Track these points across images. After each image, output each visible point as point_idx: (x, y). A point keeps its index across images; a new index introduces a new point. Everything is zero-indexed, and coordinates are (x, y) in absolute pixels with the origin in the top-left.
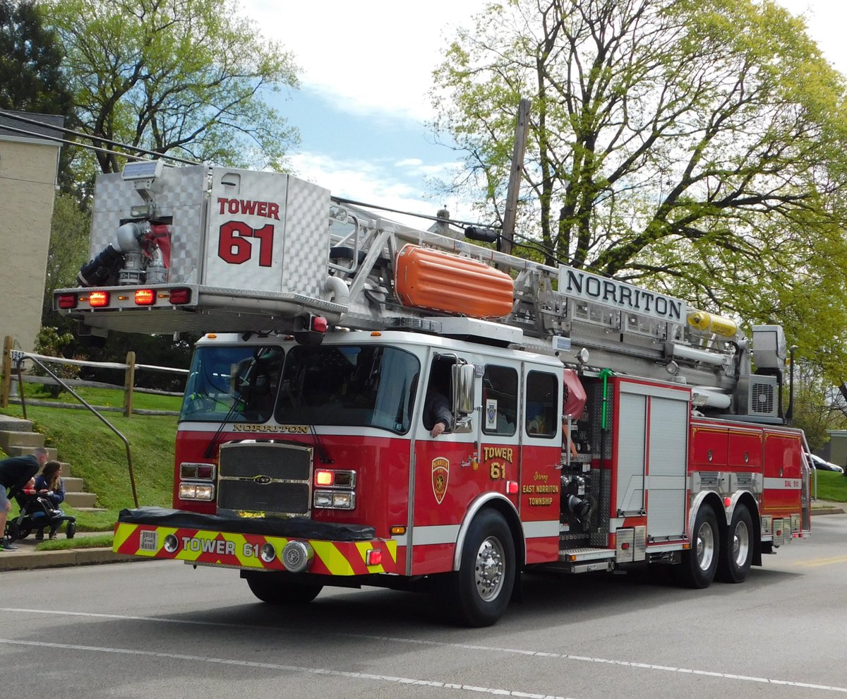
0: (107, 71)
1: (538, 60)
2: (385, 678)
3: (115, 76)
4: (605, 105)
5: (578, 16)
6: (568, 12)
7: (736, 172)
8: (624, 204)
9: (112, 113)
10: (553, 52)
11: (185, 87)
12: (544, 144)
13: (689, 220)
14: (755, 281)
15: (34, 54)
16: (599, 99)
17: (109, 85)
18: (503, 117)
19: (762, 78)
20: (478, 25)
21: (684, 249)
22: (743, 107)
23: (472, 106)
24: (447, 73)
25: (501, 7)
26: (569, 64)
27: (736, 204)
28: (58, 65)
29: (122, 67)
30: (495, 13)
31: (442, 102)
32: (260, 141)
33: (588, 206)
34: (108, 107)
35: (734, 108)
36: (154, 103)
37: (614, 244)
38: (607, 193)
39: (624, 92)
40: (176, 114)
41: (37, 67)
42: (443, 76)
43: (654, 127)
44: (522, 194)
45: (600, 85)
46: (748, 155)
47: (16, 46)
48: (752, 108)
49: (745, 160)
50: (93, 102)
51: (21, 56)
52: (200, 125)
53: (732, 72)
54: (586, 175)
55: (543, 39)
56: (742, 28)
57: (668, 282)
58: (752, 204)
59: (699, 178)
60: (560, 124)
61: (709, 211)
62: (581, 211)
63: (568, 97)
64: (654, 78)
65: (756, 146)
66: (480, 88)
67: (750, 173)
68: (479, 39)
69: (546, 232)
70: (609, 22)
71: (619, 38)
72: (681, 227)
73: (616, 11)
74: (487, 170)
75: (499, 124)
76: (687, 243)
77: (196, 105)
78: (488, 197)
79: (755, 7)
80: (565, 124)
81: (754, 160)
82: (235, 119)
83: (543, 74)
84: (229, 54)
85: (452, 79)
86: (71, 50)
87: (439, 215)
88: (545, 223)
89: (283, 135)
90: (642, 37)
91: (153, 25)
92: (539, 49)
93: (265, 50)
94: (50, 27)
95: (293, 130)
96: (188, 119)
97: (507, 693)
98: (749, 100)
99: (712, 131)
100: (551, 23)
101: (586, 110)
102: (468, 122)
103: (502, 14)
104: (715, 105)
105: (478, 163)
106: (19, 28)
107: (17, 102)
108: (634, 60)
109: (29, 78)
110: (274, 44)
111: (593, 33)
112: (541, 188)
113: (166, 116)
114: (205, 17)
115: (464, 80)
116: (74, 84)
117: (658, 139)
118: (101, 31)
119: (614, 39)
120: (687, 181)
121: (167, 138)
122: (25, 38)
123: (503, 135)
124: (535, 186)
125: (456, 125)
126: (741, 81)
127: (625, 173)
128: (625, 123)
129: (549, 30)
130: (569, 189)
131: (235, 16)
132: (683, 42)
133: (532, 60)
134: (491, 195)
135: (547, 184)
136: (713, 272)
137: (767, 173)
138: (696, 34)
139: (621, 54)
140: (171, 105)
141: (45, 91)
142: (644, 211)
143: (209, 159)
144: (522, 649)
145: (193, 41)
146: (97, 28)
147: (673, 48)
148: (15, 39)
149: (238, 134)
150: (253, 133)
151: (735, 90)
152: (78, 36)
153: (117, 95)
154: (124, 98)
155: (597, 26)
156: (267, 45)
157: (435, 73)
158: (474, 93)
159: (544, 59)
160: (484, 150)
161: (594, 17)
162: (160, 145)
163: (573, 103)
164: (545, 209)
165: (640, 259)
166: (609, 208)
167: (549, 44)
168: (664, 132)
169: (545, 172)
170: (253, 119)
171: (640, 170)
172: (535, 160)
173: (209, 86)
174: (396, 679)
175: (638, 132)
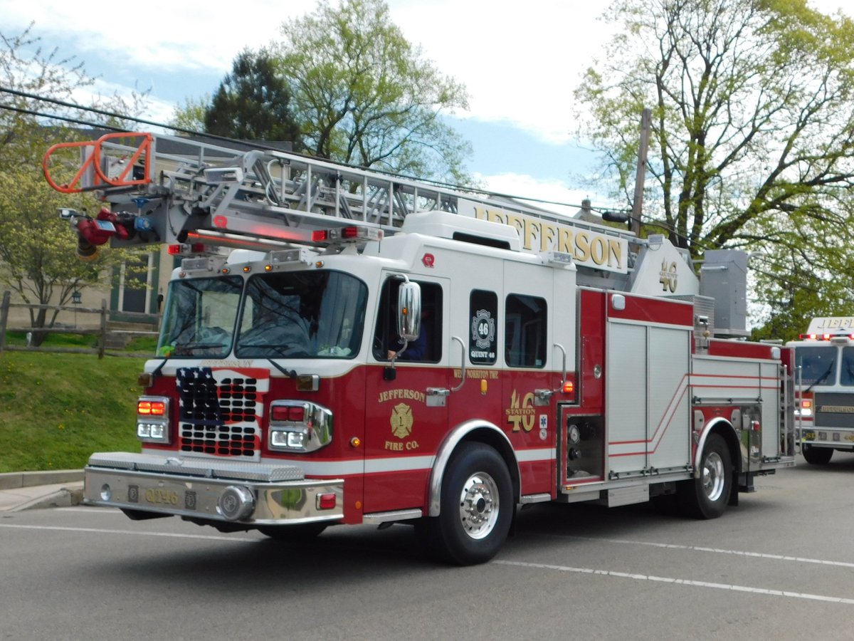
0: (324, 106)
1: (657, 77)
2: (547, 566)
3: (330, 109)
4: (712, 109)
5: (688, 40)
6: (680, 37)
7: (824, 157)
8: (731, 187)
9: (328, 138)
10: (669, 69)
11: (383, 115)
12: (664, 143)
13: (784, 197)
14: (841, 244)
15: (269, 97)
16: (707, 104)
17: (325, 117)
18: (630, 124)
19: (842, 79)
20: (608, 52)
21: (780, 220)
22: (826, 104)
23: (605, 115)
24: (585, 91)
25: (625, 36)
26: (682, 78)
27: (822, 183)
28: (287, 103)
29: (335, 103)
30: (621, 41)
31: (581, 114)
32: (442, 153)
33: (701, 191)
34: (326, 134)
35: (819, 106)
36: (360, 128)
37: (724, 220)
38: (716, 179)
39: (728, 98)
40: (377, 136)
41: (272, 107)
42: (581, 95)
43: (753, 126)
44: (647, 184)
45: (708, 94)
46: (832, 143)
47: (255, 91)
48: (834, 105)
49: (830, 146)
50: (315, 130)
51: (260, 99)
52: (396, 143)
53: (817, 76)
54: (699, 165)
55: (661, 59)
56: (824, 40)
57: (769, 249)
58: (837, 181)
59: (793, 163)
60: (677, 127)
61: (801, 190)
62: (696, 195)
63: (682, 104)
64: (752, 85)
65: (839, 135)
66: (611, 102)
67: (834, 157)
68: (608, 63)
69: (668, 213)
70: (713, 42)
71: (722, 55)
72: (779, 203)
73: (719, 33)
74: (619, 166)
75: (627, 130)
76: (784, 215)
77: (392, 128)
78: (621, 187)
79: (835, 22)
80: (680, 126)
81: (837, 146)
82: (422, 137)
83: (661, 87)
84: (416, 88)
85: (589, 96)
86: (297, 92)
87: (583, 203)
88: (667, 206)
89: (459, 148)
90: (741, 53)
91: (357, 69)
92: (657, 68)
93: (443, 83)
94: (280, 76)
95: (467, 143)
96: (386, 139)
97: (644, 577)
98: (832, 98)
99: (802, 124)
100: (666, 47)
101: (697, 114)
102: (603, 129)
103: (627, 42)
104: (803, 104)
105: (612, 161)
106: (258, 78)
107: (258, 134)
108: (735, 72)
109: (266, 116)
110: (450, 78)
111: (701, 52)
112: (663, 178)
113: (369, 138)
114: (396, 60)
115: (599, 96)
116: (300, 118)
117: (757, 133)
118: (318, 76)
119: (718, 56)
120: (782, 166)
121: (371, 155)
122: (262, 85)
123: (631, 138)
124: (658, 177)
125: (593, 132)
126: (824, 83)
127: (731, 162)
128: (730, 123)
129: (665, 52)
130: (685, 179)
131: (420, 58)
132: (775, 54)
133: (652, 77)
134: (623, 185)
135: (668, 174)
136: (805, 238)
137: (848, 156)
138: (786, 48)
139: (725, 68)
140: (373, 129)
141: (278, 123)
142: (748, 192)
143: (403, 169)
144: (657, 543)
145: (387, 79)
146: (314, 74)
147: (767, 60)
148: (254, 86)
149: (426, 150)
150: (436, 147)
151: (820, 90)
152: (302, 81)
153: (332, 124)
154: (338, 126)
155: (704, 47)
156: (444, 79)
157: (575, 92)
158: (607, 107)
159: (662, 76)
160: (616, 151)
161: (701, 40)
162: (366, 160)
163: (686, 109)
164: (667, 194)
165: (745, 230)
166: (719, 191)
167: (666, 64)
168: (761, 128)
169: (666, 165)
170: (436, 136)
171: (742, 159)
172: (657, 156)
173: (402, 113)
174: (556, 567)
175: (740, 129)
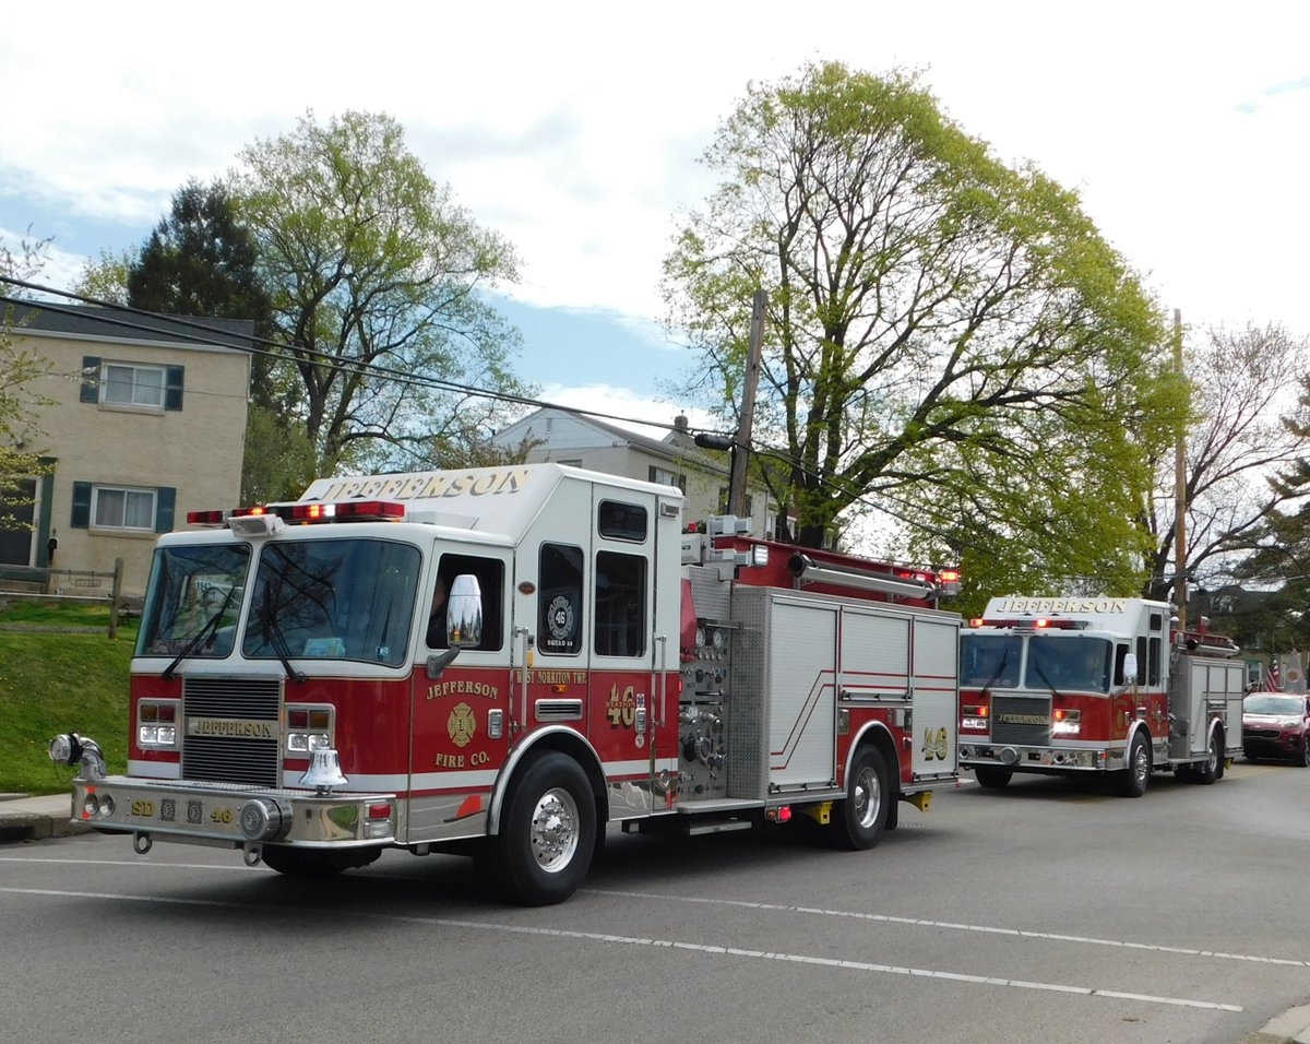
0: (307, 270)
1: (780, 245)
2: (588, 935)
3: (316, 275)
4: (856, 294)
5: (822, 197)
6: (813, 192)
7: (1002, 367)
8: (879, 405)
9: (313, 317)
10: (798, 234)
11: (393, 285)
12: (789, 340)
13: (952, 420)
14: (1026, 487)
15: (225, 254)
16: (849, 288)
17: (309, 285)
18: (741, 311)
19: (1031, 260)
20: (713, 208)
21: (945, 453)
22: (1010, 292)
23: (707, 295)
24: (679, 263)
25: (738, 187)
26: (815, 249)
27: (1003, 403)
28: (252, 264)
29: (324, 266)
30: (732, 194)
31: (674, 296)
32: (478, 343)
33: (838, 409)
34: (309, 310)
35: (998, 298)
36: (360, 304)
37: (868, 450)
38: (859, 393)
39: (878, 279)
40: (385, 316)
41: (229, 268)
42: (675, 267)
43: (910, 320)
45: (851, 272)
46: (1016, 347)
47: (205, 244)
48: (1019, 295)
49: (1013, 352)
50: (293, 305)
51: (211, 256)
52: (411, 327)
53: (997, 253)
54: (834, 373)
55: (786, 222)
56: (1008, 204)
57: (931, 493)
58: (1023, 401)
59: (961, 374)
60: (805, 317)
61: (972, 411)
62: (829, 414)
63: (815, 286)
64: (910, 263)
65: (1025, 337)
66: (716, 279)
67: (1020, 366)
68: (715, 224)
69: (793, 438)
70: (858, 201)
71: (871, 218)
72: (943, 429)
73: (865, 188)
74: (724, 370)
75: (737, 319)
76: (951, 447)
77: (406, 306)
78: (726, 400)
79: (1022, 180)
80: (811, 318)
81: (1023, 352)
82: (449, 319)
83: (786, 261)
84: (442, 248)
85: (685, 269)
86: (267, 247)
87: (676, 421)
88: (791, 427)
89: (503, 336)
90: (896, 218)
91: (357, 218)
92: (781, 233)
93: (481, 242)
94: (243, 223)
95: (513, 330)
96: (397, 321)
97: (722, 950)
98: (1018, 285)
99: (976, 320)
100: (794, 205)
101: (833, 301)
102: (704, 317)
103: (740, 195)
104: (978, 292)
105: (716, 363)
106: (209, 225)
107: (208, 307)
108: (888, 244)
109: (220, 281)
110: (491, 235)
111: (840, 215)
112: (785, 389)
113: (373, 318)
114: (414, 207)
115: (699, 270)
116: (271, 286)
117: (915, 331)
118: (299, 225)
119: (863, 220)
120: (949, 377)
121: (375, 342)
122: (215, 235)
123: (742, 330)
124: (779, 387)
125: (689, 321)
126: (1008, 263)
127: (880, 370)
128: (878, 315)
129: (792, 213)
130: (816, 390)
131: (447, 205)
132: (942, 221)
133: (772, 245)
134: (730, 398)
135: (793, 383)
136: (978, 479)
137: (1037, 367)
138: (957, 212)
139: (873, 238)
140: (378, 307)
141: (238, 293)
142: (902, 412)
143: (421, 365)
144: (747, 901)
145: (400, 234)
146: (293, 222)
147: (930, 229)
148: (204, 237)
149: (455, 337)
150: (470, 335)
151: (1001, 274)
152: (275, 232)
153: (318, 297)
154: (327, 299)
155: (845, 208)
156: (483, 236)
157: (667, 263)
158: (710, 285)
159: (788, 243)
160: (722, 348)
161: (841, 196)
162: (367, 350)
163: (821, 293)
164: (791, 412)
165: (899, 466)
166: (862, 410)
167: (793, 227)
168: (920, 324)
169: (790, 369)
170: (467, 321)
171: (895, 366)
172: (777, 357)
173: (420, 284)
174: (600, 936)
175: (893, 325)
